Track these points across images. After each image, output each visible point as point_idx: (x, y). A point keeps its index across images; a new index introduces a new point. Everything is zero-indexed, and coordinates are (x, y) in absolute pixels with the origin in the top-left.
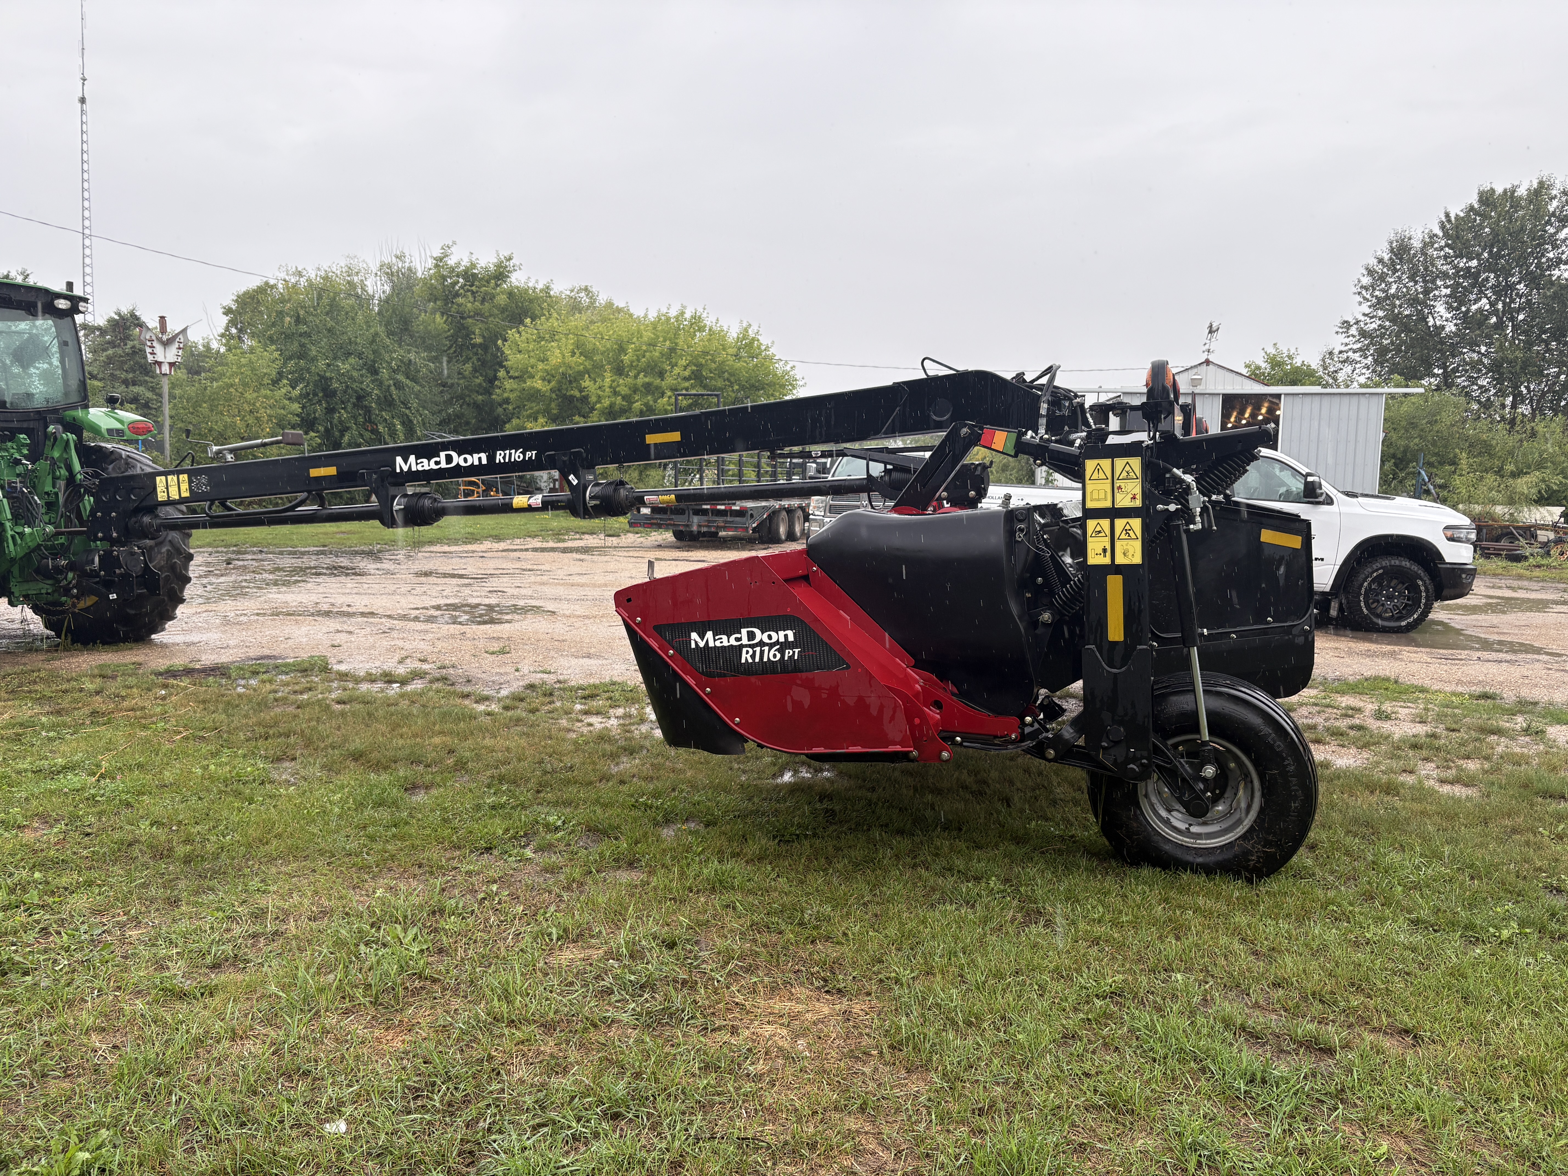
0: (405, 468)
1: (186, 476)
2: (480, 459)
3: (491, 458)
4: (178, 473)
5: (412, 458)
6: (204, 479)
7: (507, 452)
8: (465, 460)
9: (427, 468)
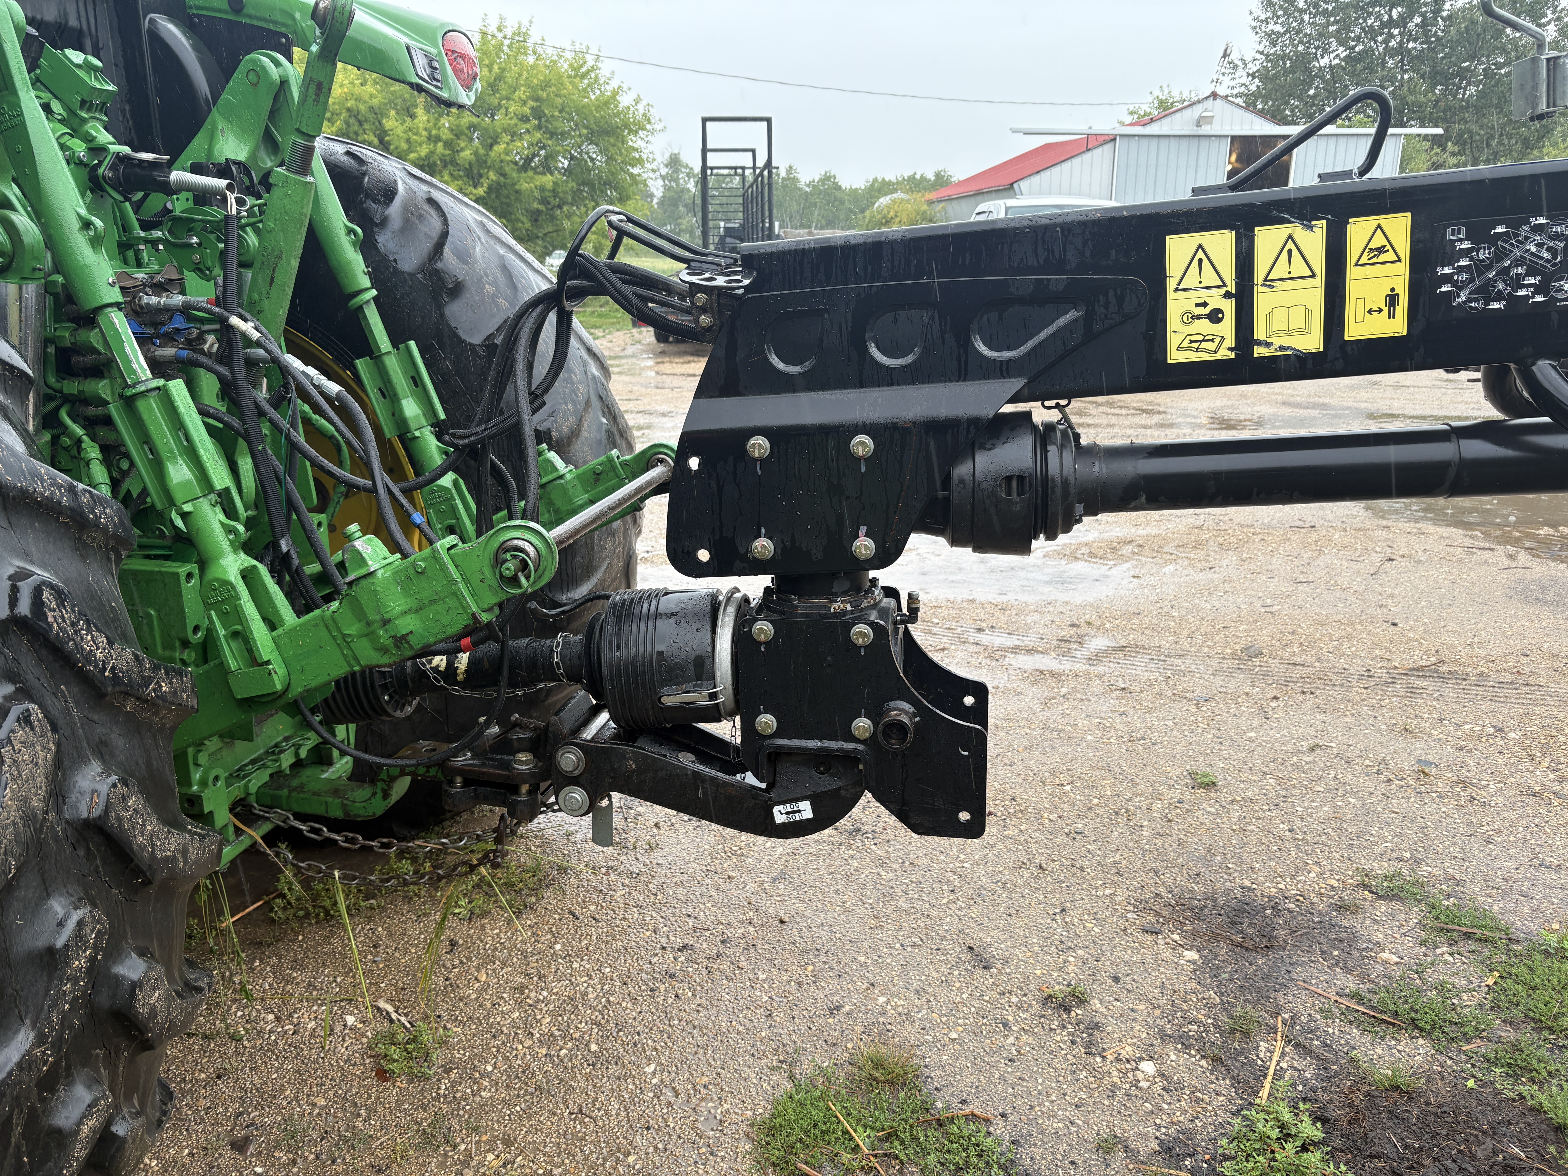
1: (1400, 226)
4: (1337, 210)
6: (1539, 238)
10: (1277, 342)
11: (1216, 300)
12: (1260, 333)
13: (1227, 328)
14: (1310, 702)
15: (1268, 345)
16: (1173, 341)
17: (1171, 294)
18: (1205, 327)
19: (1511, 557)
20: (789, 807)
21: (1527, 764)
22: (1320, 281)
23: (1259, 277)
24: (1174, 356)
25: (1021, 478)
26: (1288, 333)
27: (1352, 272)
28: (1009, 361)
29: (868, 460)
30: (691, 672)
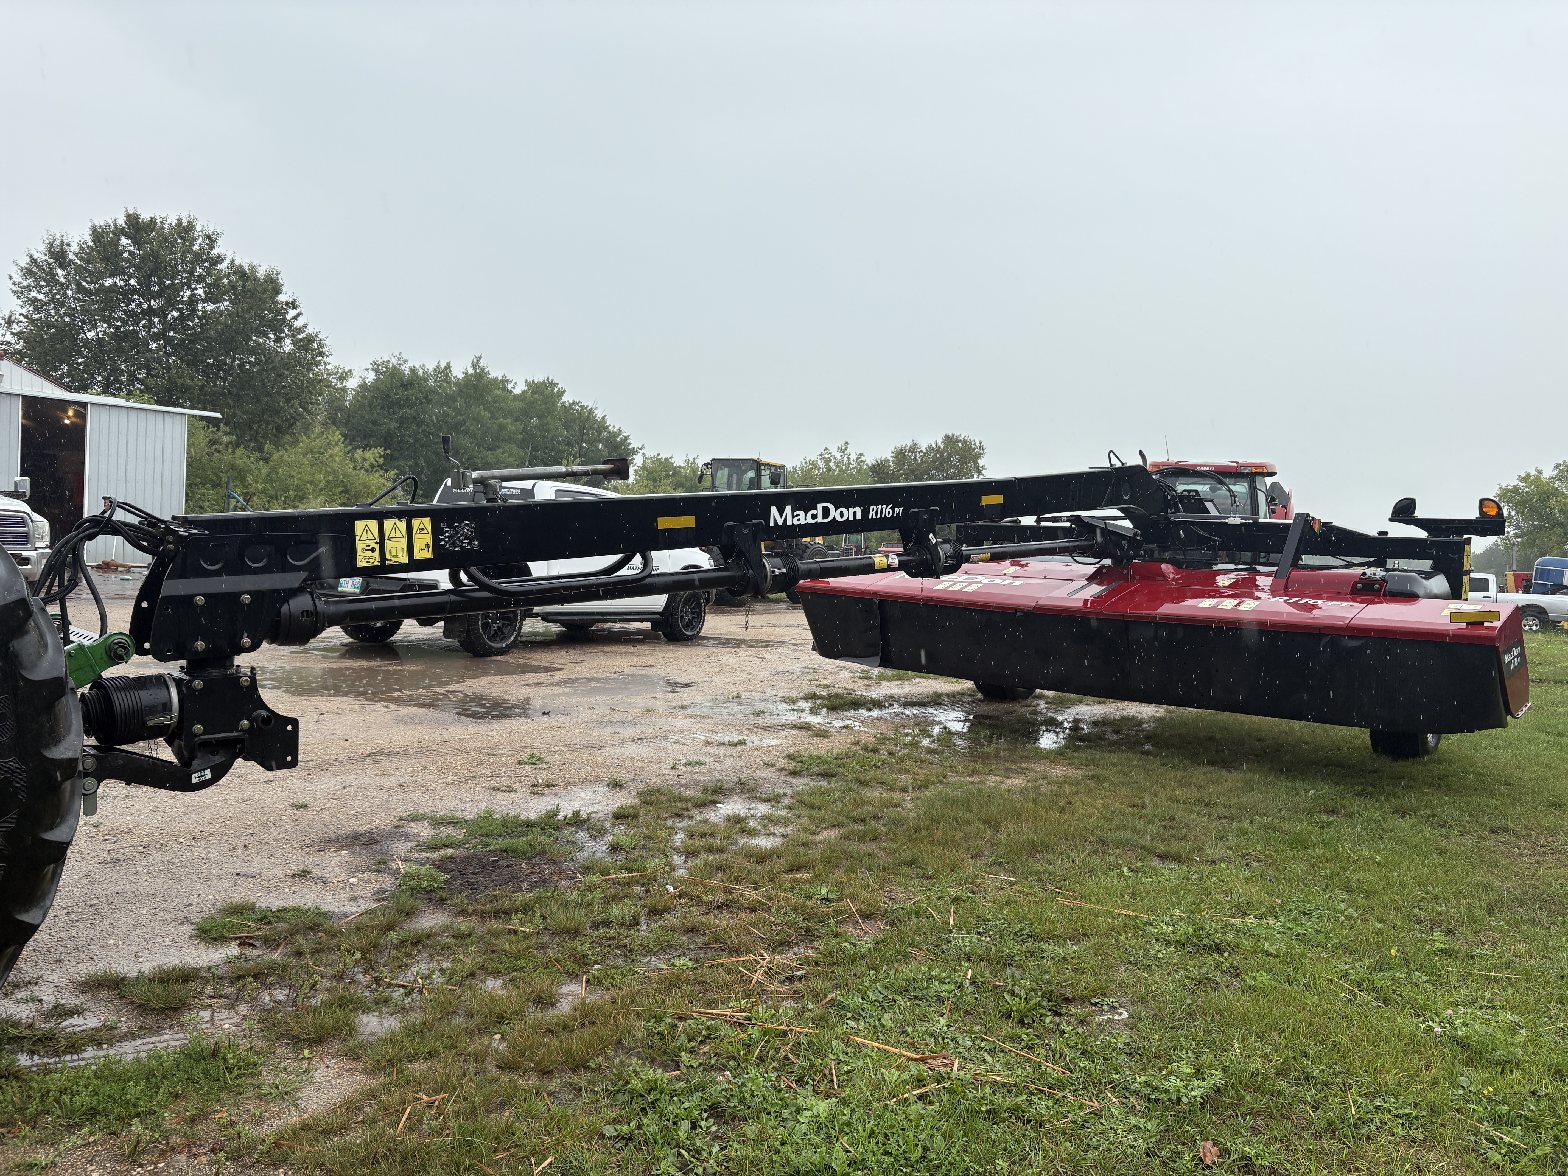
0: (780, 522)
1: (427, 522)
2: (855, 513)
3: (865, 513)
4: (408, 515)
5: (788, 509)
6: (467, 528)
7: (879, 507)
8: (842, 514)
9: (803, 522)
10: (394, 559)
11: (373, 545)
12: (388, 557)
13: (377, 554)
14: (328, 774)
15: (390, 560)
16: (359, 559)
17: (357, 542)
18: (369, 553)
19: (386, 707)
20: (199, 774)
21: (443, 776)
22: (405, 539)
23: (386, 537)
24: (360, 564)
25: (307, 611)
26: (397, 556)
27: (415, 536)
28: (302, 565)
29: (248, 605)
30: (160, 708)
